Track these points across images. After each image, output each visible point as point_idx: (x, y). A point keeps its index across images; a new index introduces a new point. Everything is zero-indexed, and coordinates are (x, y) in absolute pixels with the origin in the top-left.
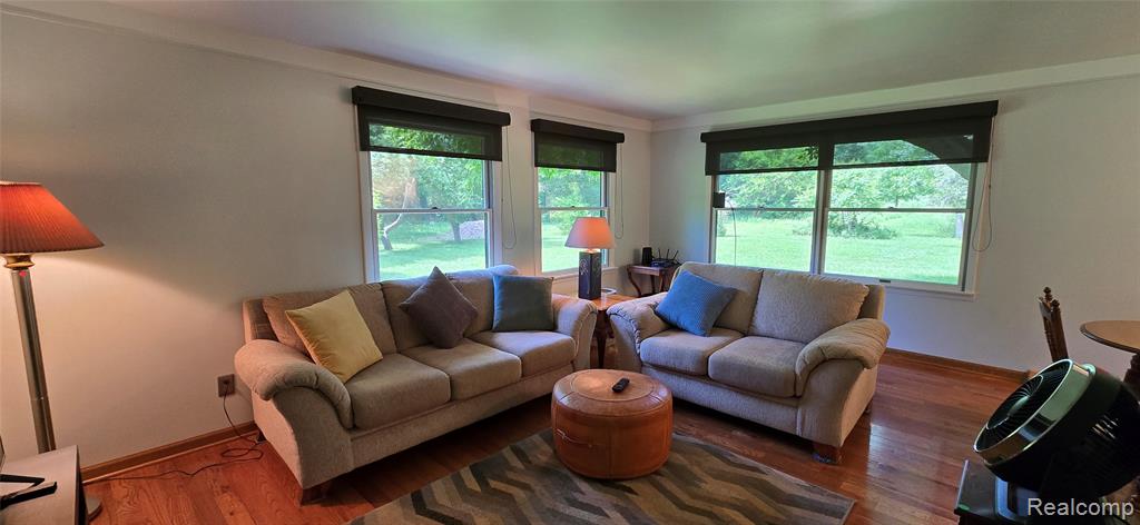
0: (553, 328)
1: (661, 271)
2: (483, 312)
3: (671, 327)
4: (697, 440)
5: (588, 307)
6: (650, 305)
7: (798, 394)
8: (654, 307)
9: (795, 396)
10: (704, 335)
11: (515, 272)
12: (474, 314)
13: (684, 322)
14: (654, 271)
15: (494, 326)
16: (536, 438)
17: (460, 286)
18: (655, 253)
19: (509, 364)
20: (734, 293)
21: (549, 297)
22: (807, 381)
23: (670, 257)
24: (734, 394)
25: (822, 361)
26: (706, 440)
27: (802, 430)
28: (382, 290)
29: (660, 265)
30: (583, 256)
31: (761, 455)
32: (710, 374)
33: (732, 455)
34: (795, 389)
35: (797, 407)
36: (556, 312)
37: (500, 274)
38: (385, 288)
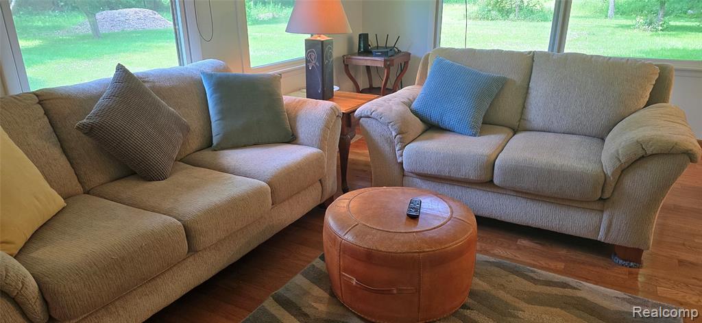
0: (291, 138)
1: (385, 61)
2: (195, 124)
3: (432, 127)
4: (486, 258)
5: (333, 109)
6: (404, 103)
7: (606, 196)
8: (409, 104)
9: (601, 199)
10: (475, 135)
11: (226, 69)
12: (186, 129)
13: (449, 120)
14: (377, 61)
15: (215, 142)
16: (299, 280)
17: (159, 91)
18: (372, 41)
19: (257, 194)
20: (502, 83)
21: (280, 100)
22: (619, 181)
23: (391, 44)
24: (523, 201)
25: (641, 157)
26: (494, 255)
27: (607, 234)
28: (40, 103)
29: (384, 54)
30: (309, 45)
31: (561, 266)
32: (496, 181)
33: (532, 271)
34: (603, 191)
35: (602, 211)
36: (293, 120)
37: (209, 71)
38: (44, 99)
